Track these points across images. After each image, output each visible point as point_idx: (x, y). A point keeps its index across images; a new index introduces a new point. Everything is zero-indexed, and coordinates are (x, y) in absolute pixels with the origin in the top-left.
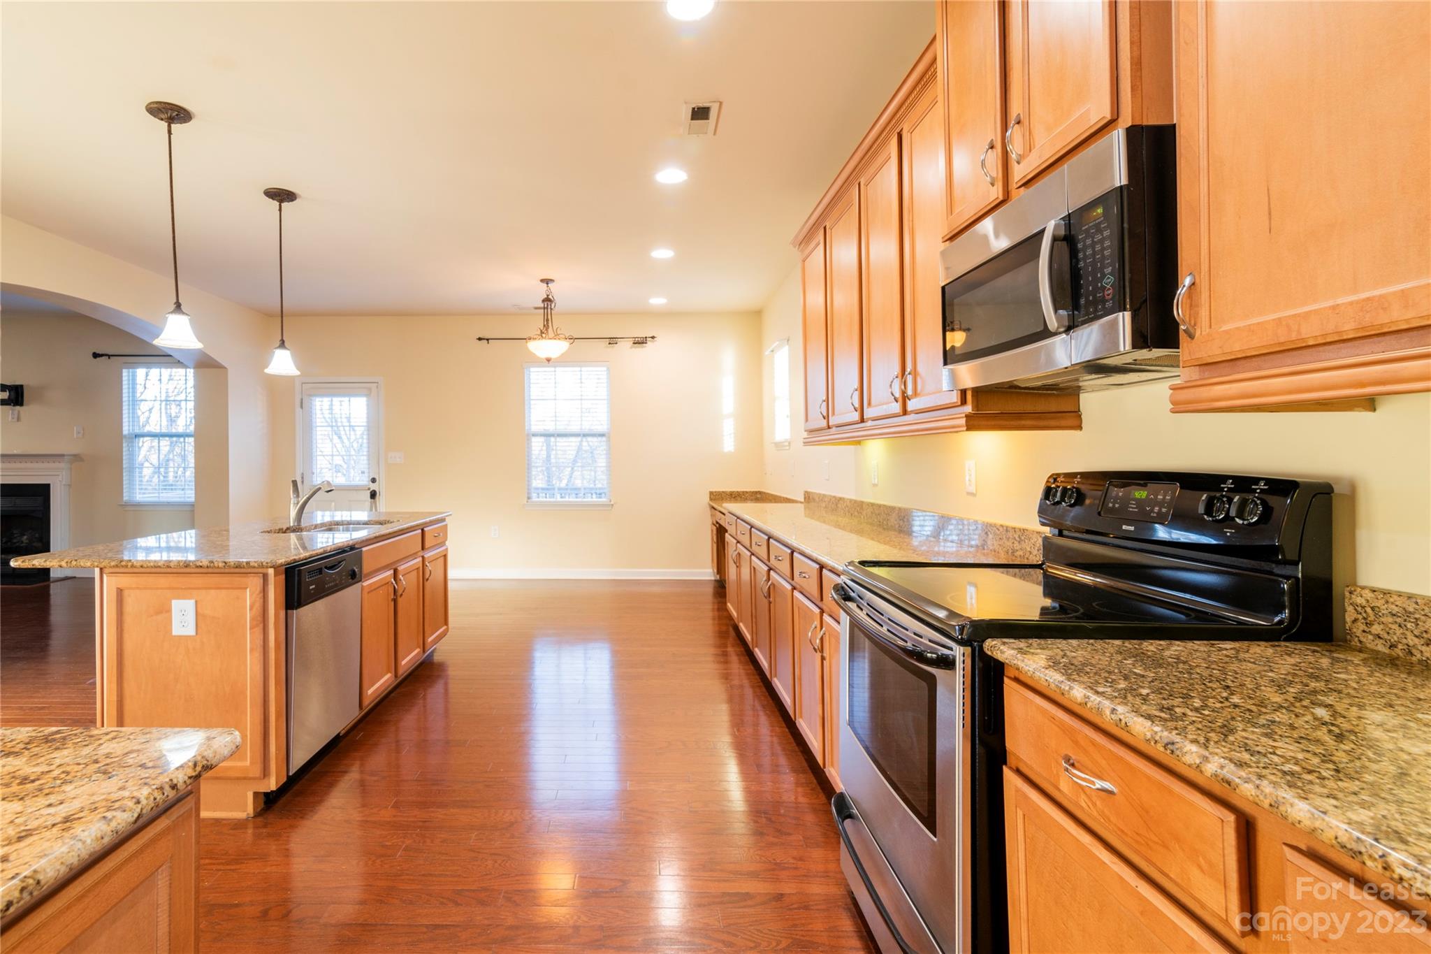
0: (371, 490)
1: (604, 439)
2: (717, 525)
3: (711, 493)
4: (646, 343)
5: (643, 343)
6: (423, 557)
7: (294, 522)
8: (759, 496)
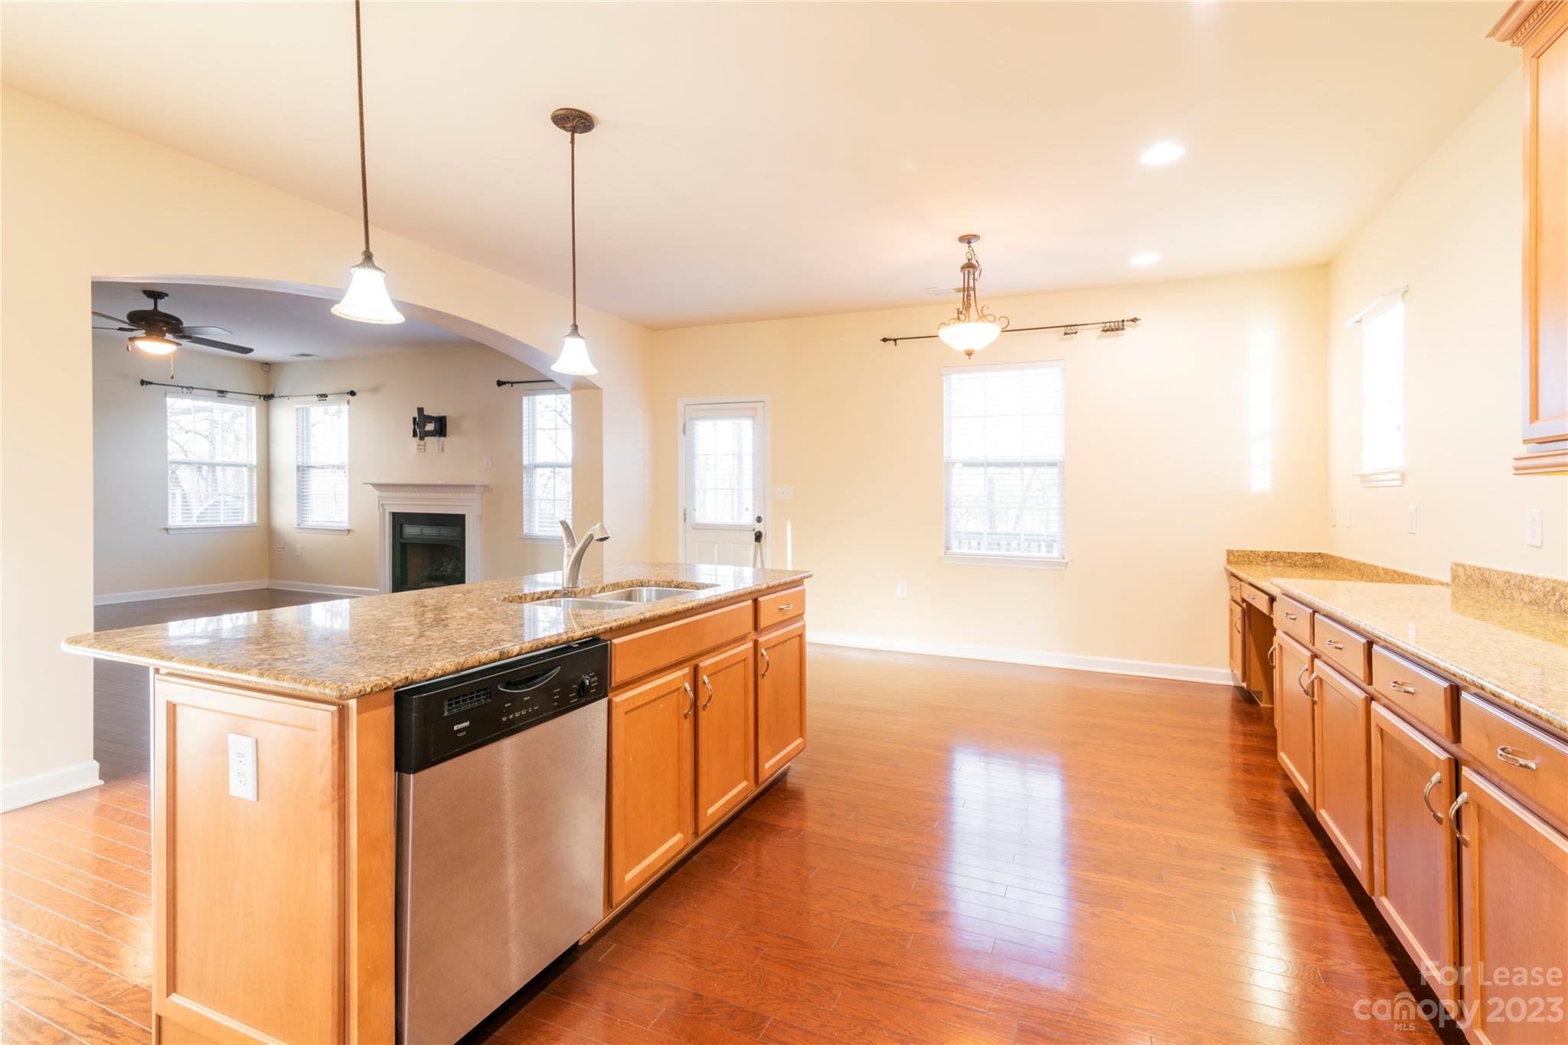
0: (756, 531)
1: (1055, 470)
2: (1244, 605)
3: (1230, 553)
4: (1123, 329)
5: (1117, 329)
6: (756, 643)
7: (568, 583)
8: (1318, 561)
